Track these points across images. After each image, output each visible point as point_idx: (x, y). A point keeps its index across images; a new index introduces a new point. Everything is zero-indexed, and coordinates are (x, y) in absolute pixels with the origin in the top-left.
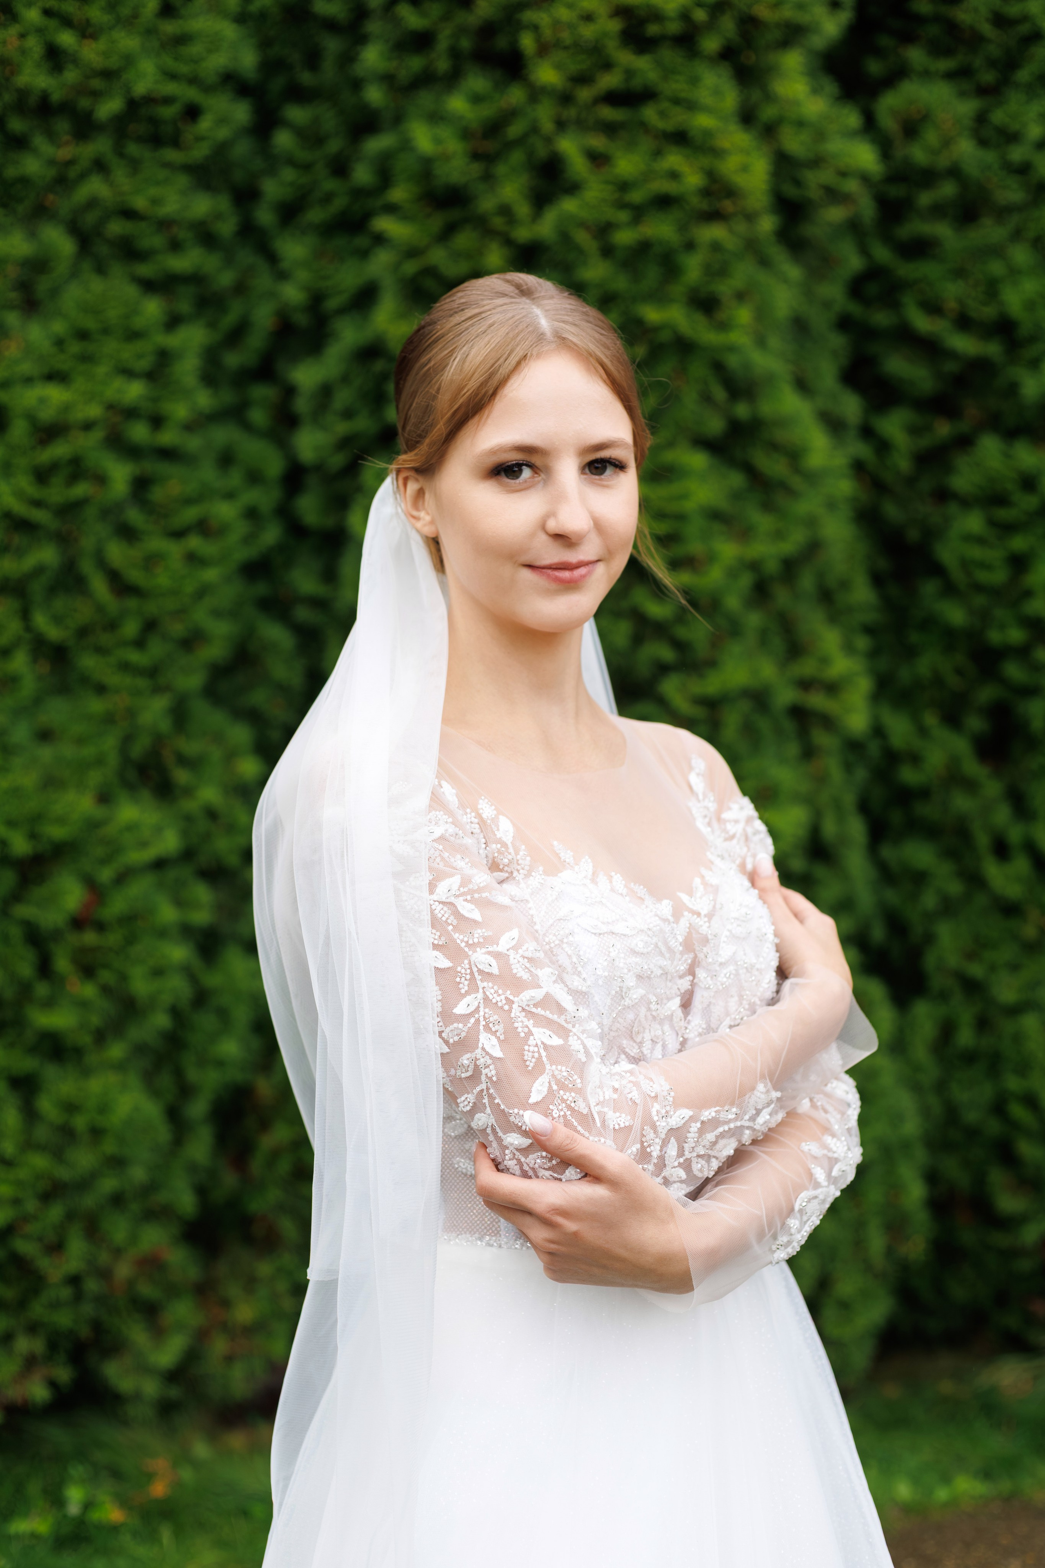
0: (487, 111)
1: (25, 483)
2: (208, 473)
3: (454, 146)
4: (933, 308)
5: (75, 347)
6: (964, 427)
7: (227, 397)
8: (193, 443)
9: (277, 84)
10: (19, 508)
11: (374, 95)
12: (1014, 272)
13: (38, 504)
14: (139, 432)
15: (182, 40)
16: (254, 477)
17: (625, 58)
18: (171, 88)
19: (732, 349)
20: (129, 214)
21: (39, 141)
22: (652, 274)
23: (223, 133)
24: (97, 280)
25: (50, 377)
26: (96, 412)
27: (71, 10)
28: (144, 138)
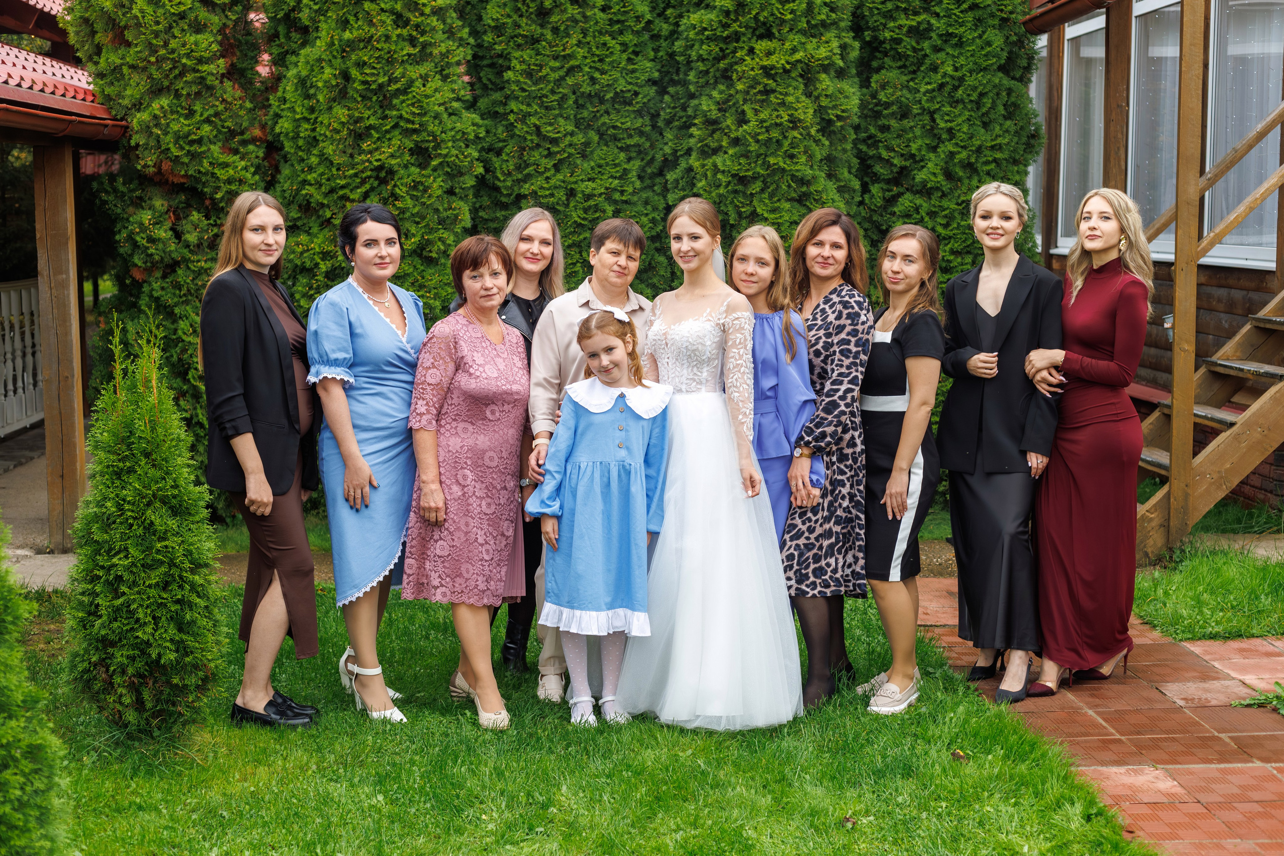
0: (723, 96)
1: (581, 212)
2: (640, 208)
3: (714, 107)
4: (890, 149)
5: (597, 170)
6: (901, 190)
7: (648, 182)
8: (635, 198)
10: (579, 220)
11: (692, 88)
12: (915, 137)
13: (584, 219)
14: (617, 196)
15: (633, 71)
16: (655, 209)
18: (629, 87)
19: (797, 171)
20: (614, 127)
21: (588, 105)
22: (774, 146)
23: (645, 100)
24: (605, 148)
25: (589, 180)
26: (603, 190)
27: (598, 65)
28: (620, 103)
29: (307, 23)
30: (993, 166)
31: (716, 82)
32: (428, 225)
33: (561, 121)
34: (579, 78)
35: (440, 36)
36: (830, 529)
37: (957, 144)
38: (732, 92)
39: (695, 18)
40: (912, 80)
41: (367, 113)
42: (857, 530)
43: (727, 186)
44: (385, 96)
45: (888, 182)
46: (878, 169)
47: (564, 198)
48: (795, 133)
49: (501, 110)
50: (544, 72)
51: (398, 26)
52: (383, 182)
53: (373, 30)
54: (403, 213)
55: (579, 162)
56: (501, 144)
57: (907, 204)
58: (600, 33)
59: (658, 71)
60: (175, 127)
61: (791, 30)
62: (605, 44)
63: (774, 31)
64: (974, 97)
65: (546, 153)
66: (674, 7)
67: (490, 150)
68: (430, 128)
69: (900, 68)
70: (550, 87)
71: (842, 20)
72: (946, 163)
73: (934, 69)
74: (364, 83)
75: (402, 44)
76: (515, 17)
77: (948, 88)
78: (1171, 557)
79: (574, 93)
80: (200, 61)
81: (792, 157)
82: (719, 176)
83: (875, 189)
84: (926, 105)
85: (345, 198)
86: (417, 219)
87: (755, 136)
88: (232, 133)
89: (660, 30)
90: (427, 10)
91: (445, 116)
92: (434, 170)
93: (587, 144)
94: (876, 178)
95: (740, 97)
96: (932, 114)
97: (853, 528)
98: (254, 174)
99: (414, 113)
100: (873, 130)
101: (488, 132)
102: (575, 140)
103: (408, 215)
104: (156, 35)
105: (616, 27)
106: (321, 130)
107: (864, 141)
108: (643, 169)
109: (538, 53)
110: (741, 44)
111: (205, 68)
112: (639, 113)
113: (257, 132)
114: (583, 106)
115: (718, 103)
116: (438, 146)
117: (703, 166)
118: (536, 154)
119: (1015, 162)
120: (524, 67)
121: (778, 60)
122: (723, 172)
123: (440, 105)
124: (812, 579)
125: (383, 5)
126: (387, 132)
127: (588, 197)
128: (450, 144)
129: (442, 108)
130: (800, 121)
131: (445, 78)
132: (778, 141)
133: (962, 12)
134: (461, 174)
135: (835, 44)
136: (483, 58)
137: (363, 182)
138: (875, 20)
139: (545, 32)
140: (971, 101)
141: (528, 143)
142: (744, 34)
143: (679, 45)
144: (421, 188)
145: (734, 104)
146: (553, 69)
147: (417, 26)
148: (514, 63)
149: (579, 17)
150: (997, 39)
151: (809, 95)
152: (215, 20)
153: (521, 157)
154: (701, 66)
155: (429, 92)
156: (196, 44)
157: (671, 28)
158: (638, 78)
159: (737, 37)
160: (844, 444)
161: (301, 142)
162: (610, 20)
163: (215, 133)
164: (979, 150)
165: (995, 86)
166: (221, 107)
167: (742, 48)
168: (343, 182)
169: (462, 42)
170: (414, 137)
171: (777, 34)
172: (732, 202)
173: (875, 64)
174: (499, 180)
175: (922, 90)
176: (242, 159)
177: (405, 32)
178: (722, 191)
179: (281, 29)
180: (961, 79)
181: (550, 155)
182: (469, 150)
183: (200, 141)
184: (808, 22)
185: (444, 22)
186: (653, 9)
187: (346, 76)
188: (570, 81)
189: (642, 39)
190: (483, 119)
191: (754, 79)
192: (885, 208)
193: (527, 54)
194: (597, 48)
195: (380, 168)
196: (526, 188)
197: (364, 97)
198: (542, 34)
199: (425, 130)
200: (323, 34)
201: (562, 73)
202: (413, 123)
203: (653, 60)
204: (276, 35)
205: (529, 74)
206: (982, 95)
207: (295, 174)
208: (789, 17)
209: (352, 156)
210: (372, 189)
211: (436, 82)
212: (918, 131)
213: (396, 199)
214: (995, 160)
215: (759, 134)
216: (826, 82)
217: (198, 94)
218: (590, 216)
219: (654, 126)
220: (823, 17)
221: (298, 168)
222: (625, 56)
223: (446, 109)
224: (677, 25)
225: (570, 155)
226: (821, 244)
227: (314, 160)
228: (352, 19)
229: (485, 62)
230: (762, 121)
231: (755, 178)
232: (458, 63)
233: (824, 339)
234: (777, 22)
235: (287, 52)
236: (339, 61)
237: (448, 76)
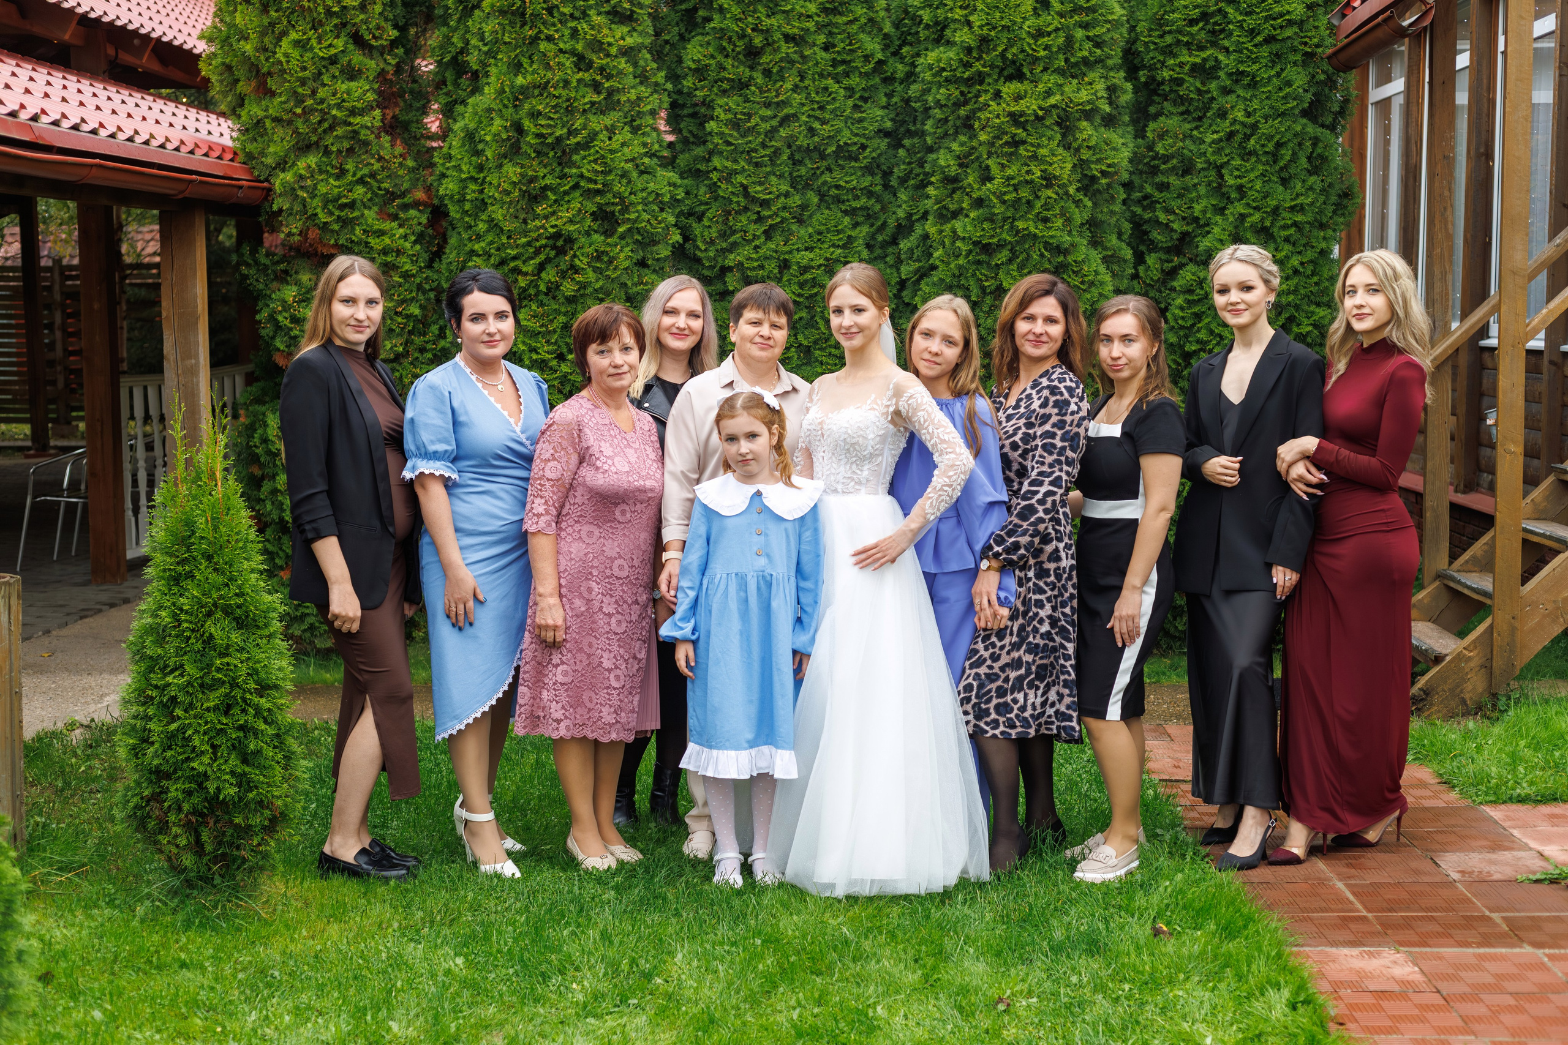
4: (1169, 211)
5: (816, 237)
6: (1184, 261)
7: (878, 252)
9: (902, 129)
11: (930, 140)
12: (1199, 197)
13: (799, 295)
17: (1013, 130)
18: (855, 139)
19: (1052, 237)
20: (838, 187)
21: (807, 161)
22: (1024, 208)
23: (875, 155)
24: (826, 212)
25: (806, 249)
26: (822, 261)
27: (818, 113)
28: (845, 158)
29: (475, 67)
30: (1292, 231)
31: (956, 133)
33: (773, 179)
34: (795, 128)
35: (630, 80)
36: (1020, 658)
37: (1248, 205)
38: (974, 143)
39: (932, 56)
40: (1197, 128)
41: (542, 172)
42: (1062, 661)
43: (967, 256)
44: (564, 152)
45: (1168, 250)
46: (1156, 235)
47: (776, 271)
48: (1049, 193)
49: (702, 167)
50: (753, 122)
51: (580, 70)
52: (561, 252)
53: (549, 75)
54: (585, 288)
55: (794, 227)
56: (703, 208)
57: (1189, 276)
58: (821, 75)
59: (892, 120)
60: (323, 189)
61: (1045, 69)
62: (826, 89)
63: (1025, 70)
64: (1270, 147)
65: (755, 217)
66: (911, 44)
67: (690, 214)
68: (617, 188)
69: (1182, 114)
70: (759, 140)
71: (1109, 57)
72: (1236, 227)
73: (1223, 114)
74: (539, 136)
75: (583, 90)
76: (720, 58)
77: (1238, 138)
78: (1494, 706)
79: (789, 147)
80: (353, 112)
81: (1045, 220)
82: (959, 244)
83: (1151, 260)
84: (1212, 158)
85: (517, 271)
87: (1000, 196)
88: (391, 196)
89: (895, 72)
90: (613, 51)
91: (635, 174)
92: (622, 237)
93: (804, 207)
94: (1153, 247)
95: (984, 150)
96: (1219, 168)
97: (1057, 659)
98: (415, 242)
99: (596, 172)
100: (1149, 189)
101: (687, 193)
102: (790, 202)
103: (589, 290)
104: (303, 82)
105: (840, 69)
106: (490, 191)
107: (1139, 202)
108: (873, 236)
109: (747, 101)
110: (985, 87)
111: (358, 120)
112: (869, 170)
113: (420, 195)
114: (800, 162)
115: (959, 157)
116: (625, 210)
117: (941, 232)
118: (743, 219)
119: (1322, 226)
120: (730, 116)
121: (1030, 105)
122: (964, 238)
123: (627, 161)
124: (993, 716)
125: (562, 45)
126: (566, 193)
127: (805, 269)
128: (640, 208)
129: (630, 165)
130: (1055, 177)
131: (635, 130)
132: (1029, 202)
133: (1255, 46)
134: (654, 243)
135: (1100, 86)
136: (683, 106)
137: (538, 252)
138: (1151, 56)
139: (755, 75)
140: (1266, 153)
141: (734, 206)
142: (989, 75)
143: (915, 89)
144: (606, 259)
145: (977, 158)
146: (764, 119)
147: (602, 69)
148: (718, 111)
149: (796, 57)
150: (1299, 78)
151: (1067, 147)
152: (372, 65)
153: (726, 222)
154: (937, 113)
155: (615, 145)
156: (348, 93)
157: (907, 69)
158: (865, 129)
159: (980, 78)
160: (1044, 557)
161: (467, 206)
162: (834, 60)
163: (369, 196)
164: (1276, 211)
165: (1296, 135)
166: (377, 166)
167: (987, 91)
168: (513, 252)
169: (656, 88)
170: (598, 199)
171: (1028, 75)
172: (974, 275)
173: (1152, 110)
174: (698, 248)
175: (1208, 140)
176: (400, 226)
177: (587, 76)
178: (961, 261)
179: (449, 75)
180: (1254, 127)
181: (760, 219)
182: (664, 215)
183: (352, 205)
184: (1067, 60)
185: (635, 65)
186: (886, 47)
187: (519, 129)
188: (783, 133)
189: (871, 83)
190: (682, 178)
191: (999, 127)
192: (1164, 282)
193: (733, 101)
194: (817, 93)
195: (557, 235)
196: (731, 259)
197: (539, 153)
198: (751, 78)
199: (611, 191)
200: (492, 79)
201: (774, 123)
202: (596, 182)
203: (883, 107)
204: (444, 82)
205: (736, 125)
206: (1279, 145)
207: (461, 244)
208: (1042, 53)
209: (525, 221)
210: (548, 260)
211: (625, 135)
212: (1202, 190)
213: (577, 272)
214: (1295, 224)
215: (1005, 193)
216: (1087, 131)
217: (351, 151)
218: (807, 293)
219: (886, 186)
220: (1086, 53)
221: (465, 236)
222: (850, 103)
223: (637, 166)
224: (913, 65)
225: (784, 220)
226: (1032, 318)
227: (482, 227)
228: (525, 61)
229: (686, 112)
230: (1009, 178)
231: (1000, 246)
232: (653, 113)
233: (1024, 429)
234: (1029, 59)
235: (455, 102)
236: (511, 110)
237: (639, 128)
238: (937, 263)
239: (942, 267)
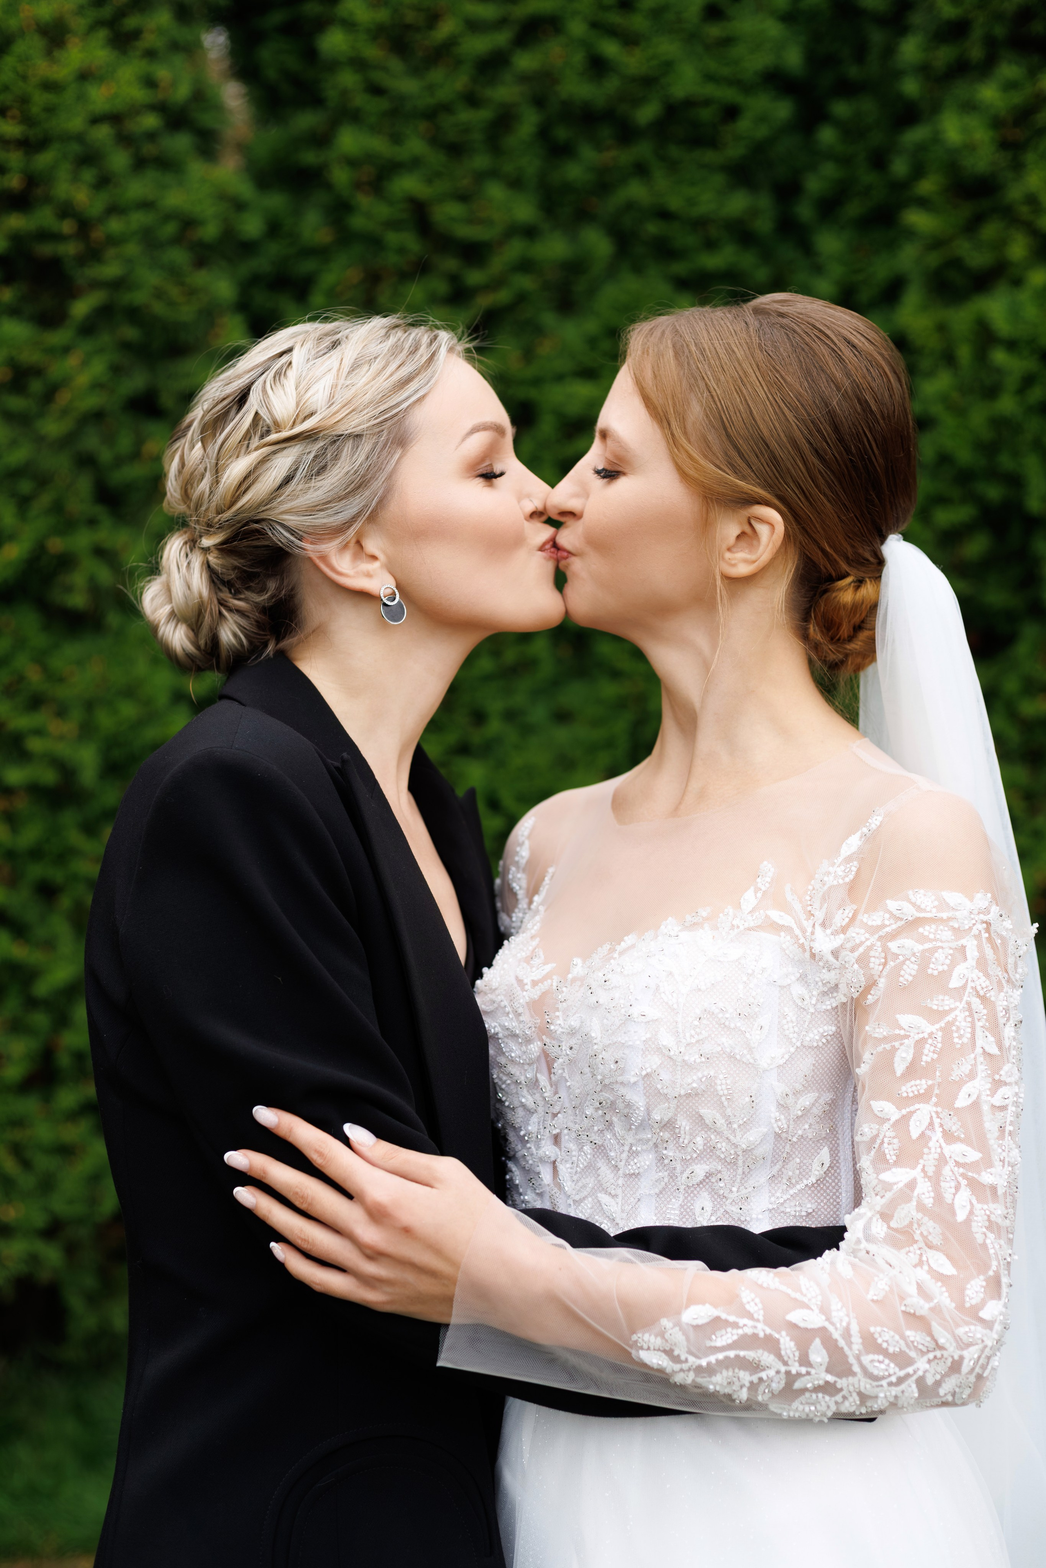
0: (1017, 98)
3: (982, 135)
9: (827, 80)
11: (911, 87)
15: (726, 42)
18: (711, 90)
20: (664, 215)
23: (762, 132)
27: (615, 18)
28: (683, 140)
32: (57, 508)
33: (496, 191)
34: (556, 54)
43: (1023, 388)
49: (309, 157)
50: (444, 33)
55: (549, 319)
59: (802, 50)
68: (67, 190)
70: (461, 81)
79: (539, 102)
82: (1000, 357)
86: (25, 486)
91: (119, 160)
92: (87, 329)
101: (274, 229)
102: (538, 250)
112: (740, 174)
114: (565, 148)
116: (92, 254)
117: (942, 328)
122: (1012, 345)
123: (96, 120)
128: (132, 249)
129: (106, 132)
141: (392, 259)
144: (36, 386)
146: (474, 26)
158: (738, 65)
178: (1007, 404)
188: (523, 64)
199: (48, 199)
201: (502, 39)
205: (398, 39)
223: (126, 137)
225: (521, 298)
237: (136, 34)
238: (937, 410)
239: (948, 421)
